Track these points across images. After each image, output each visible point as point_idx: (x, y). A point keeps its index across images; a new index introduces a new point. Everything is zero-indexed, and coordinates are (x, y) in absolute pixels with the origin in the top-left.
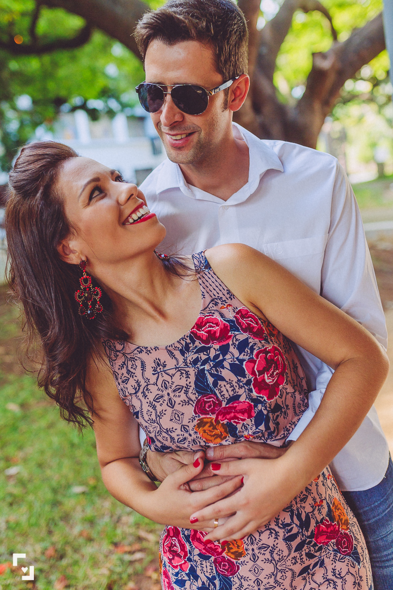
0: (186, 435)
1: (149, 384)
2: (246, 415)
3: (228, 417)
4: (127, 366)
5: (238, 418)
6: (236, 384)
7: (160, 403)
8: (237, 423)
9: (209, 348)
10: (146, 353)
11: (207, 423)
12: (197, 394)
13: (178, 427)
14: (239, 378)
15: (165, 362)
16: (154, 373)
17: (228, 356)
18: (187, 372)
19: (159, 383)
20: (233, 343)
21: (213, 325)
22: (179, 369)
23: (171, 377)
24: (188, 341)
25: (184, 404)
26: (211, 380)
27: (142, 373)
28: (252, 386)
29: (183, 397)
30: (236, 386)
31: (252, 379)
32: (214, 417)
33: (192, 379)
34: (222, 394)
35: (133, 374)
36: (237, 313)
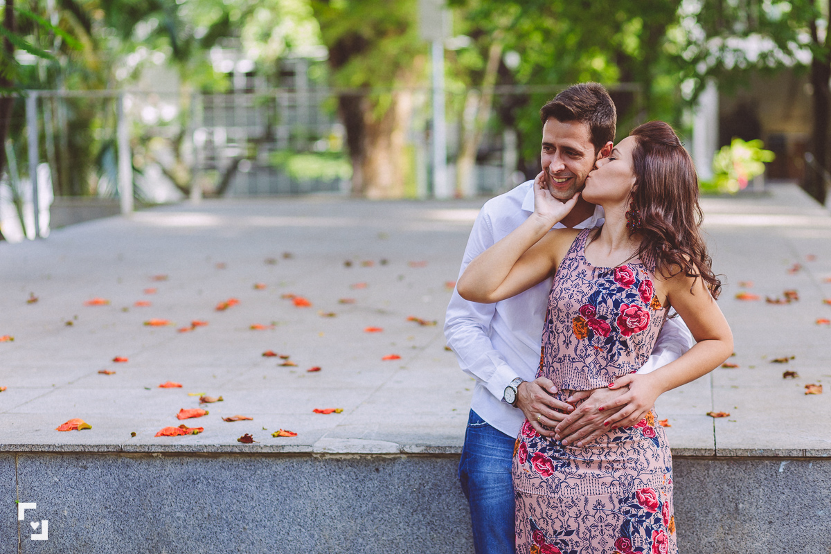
0: (566, 320)
1: (570, 279)
2: (604, 333)
3: (594, 326)
5: (598, 331)
8: (596, 334)
9: (614, 284)
11: (581, 321)
12: (587, 301)
13: (566, 312)
14: (614, 309)
15: (587, 275)
17: (618, 294)
18: (592, 287)
19: (575, 282)
20: (627, 291)
21: (628, 275)
23: (583, 284)
24: (609, 273)
26: (600, 299)
27: (573, 271)
28: (617, 318)
29: (580, 298)
31: (620, 315)
32: (587, 320)
33: (592, 292)
34: (599, 310)
36: (646, 281)
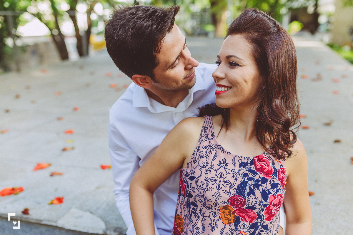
0: (214, 207)
1: (212, 168)
2: (250, 219)
3: (241, 214)
4: (207, 150)
5: (245, 218)
6: (259, 202)
7: (213, 183)
8: (242, 220)
9: (257, 174)
10: (221, 151)
11: (229, 209)
12: (236, 192)
13: (214, 201)
14: (263, 200)
15: (228, 164)
16: (219, 164)
17: (264, 185)
18: (237, 177)
19: (219, 172)
20: (270, 181)
21: (266, 164)
22: (234, 173)
23: (227, 173)
25: (226, 192)
26: (248, 190)
27: (213, 160)
28: (265, 209)
29: (227, 188)
30: (258, 203)
31: (268, 205)
32: (234, 209)
33: (238, 183)
34: (248, 201)
35: (207, 156)
36: (281, 169)
